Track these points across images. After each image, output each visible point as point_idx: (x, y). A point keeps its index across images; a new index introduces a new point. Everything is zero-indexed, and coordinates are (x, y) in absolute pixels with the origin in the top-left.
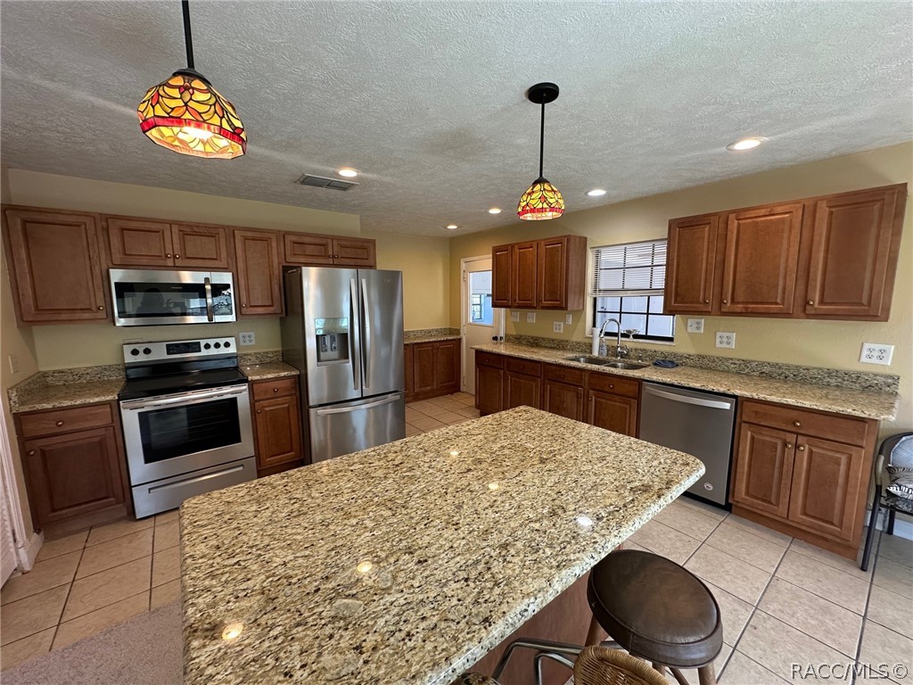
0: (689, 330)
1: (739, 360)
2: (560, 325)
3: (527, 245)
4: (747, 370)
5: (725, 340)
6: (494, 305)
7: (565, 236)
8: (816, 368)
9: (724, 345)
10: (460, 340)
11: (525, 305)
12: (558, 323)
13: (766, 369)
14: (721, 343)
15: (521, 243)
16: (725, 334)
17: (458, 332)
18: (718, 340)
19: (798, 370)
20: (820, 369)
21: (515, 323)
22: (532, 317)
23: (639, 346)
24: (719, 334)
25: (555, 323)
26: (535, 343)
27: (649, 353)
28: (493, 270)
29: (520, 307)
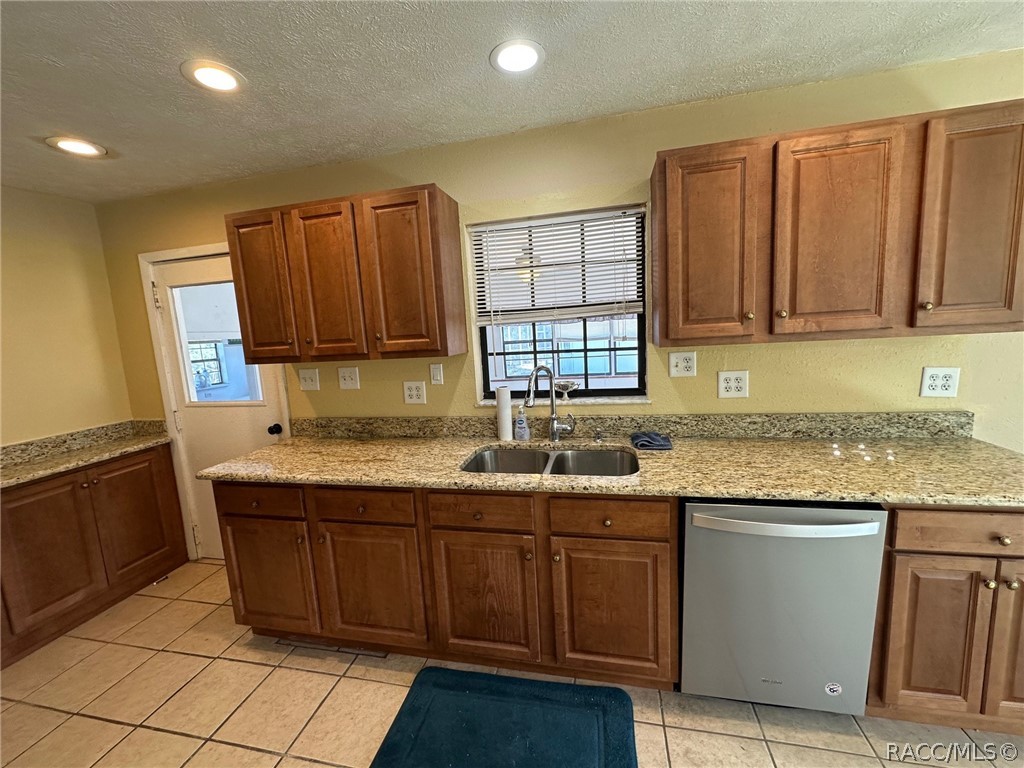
0: (674, 372)
1: (760, 415)
2: (418, 389)
3: (325, 209)
4: (774, 431)
5: (733, 384)
6: (252, 358)
7: (423, 187)
8: (871, 414)
9: (733, 394)
10: (168, 447)
11: (338, 351)
12: (413, 384)
13: (802, 425)
14: (727, 389)
15: (307, 204)
16: (733, 375)
17: (160, 428)
18: (722, 385)
19: (848, 421)
20: (878, 414)
21: (310, 394)
22: (352, 378)
23: (587, 413)
24: (723, 376)
25: (407, 385)
26: (366, 432)
27: (609, 422)
28: (236, 281)
29: (322, 357)
